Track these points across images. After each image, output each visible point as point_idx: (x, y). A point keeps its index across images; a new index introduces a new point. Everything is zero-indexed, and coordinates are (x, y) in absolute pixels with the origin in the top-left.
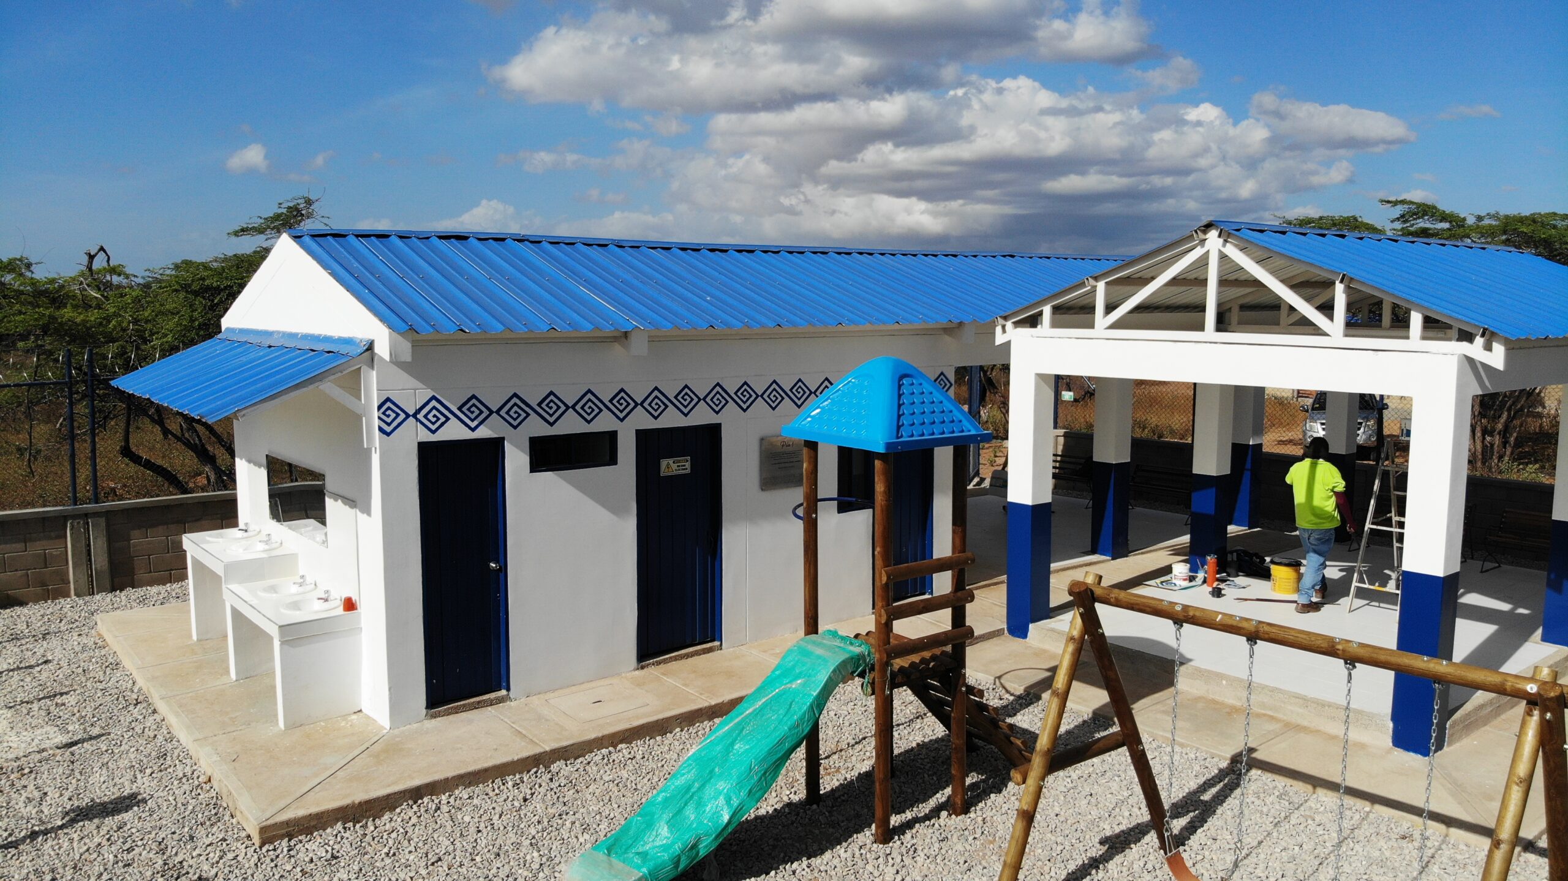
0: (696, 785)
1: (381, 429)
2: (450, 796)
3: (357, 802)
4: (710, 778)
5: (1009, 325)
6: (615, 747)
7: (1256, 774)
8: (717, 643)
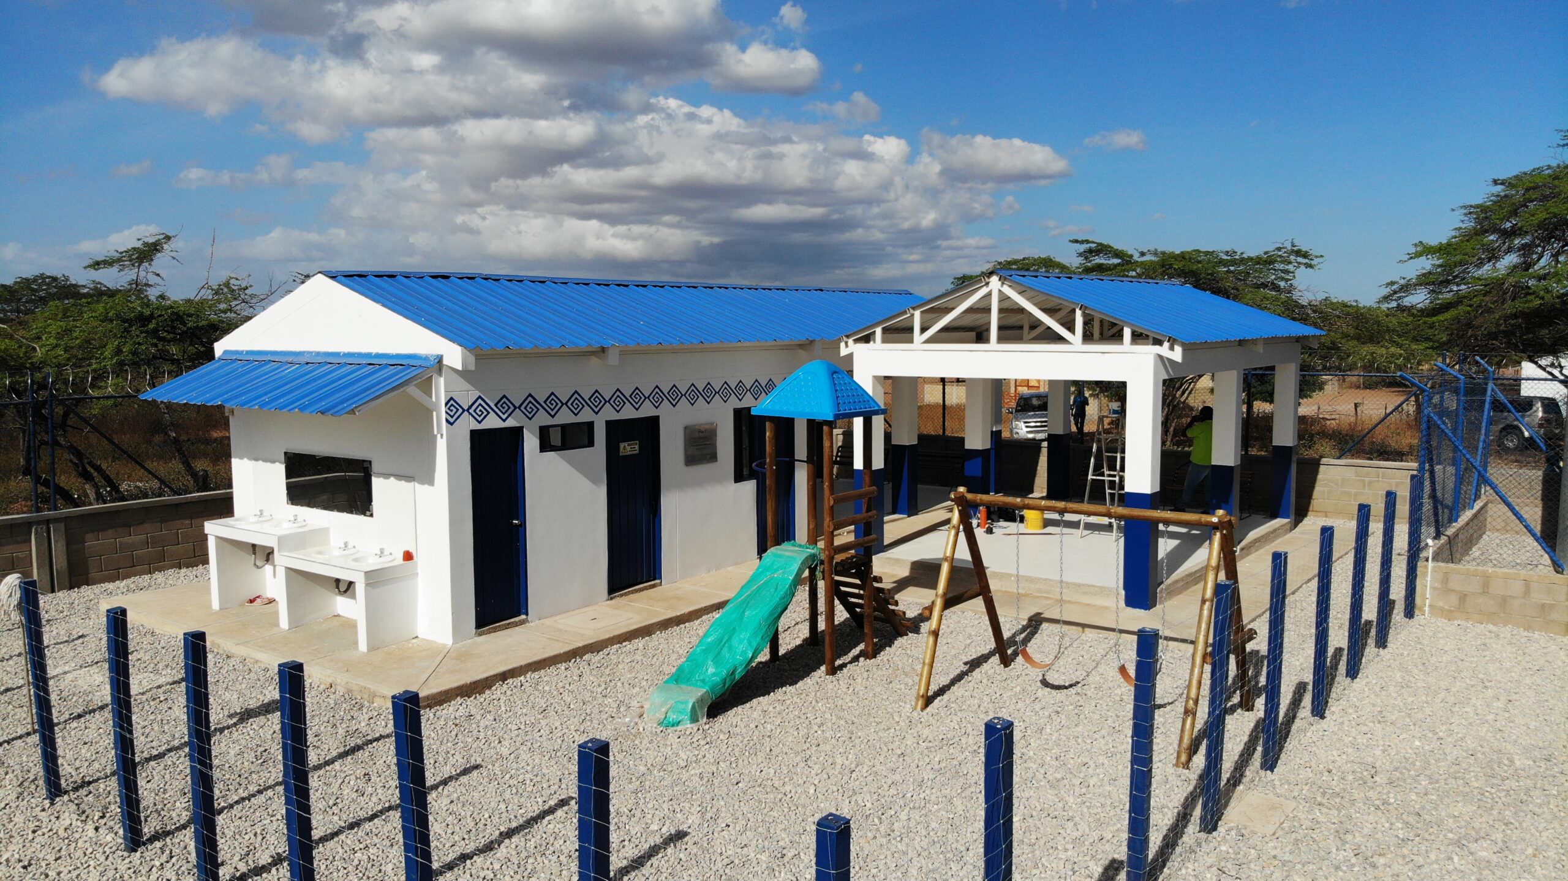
0: (726, 638)
1: (447, 421)
5: (850, 341)
7: (1046, 625)
8: (658, 581)
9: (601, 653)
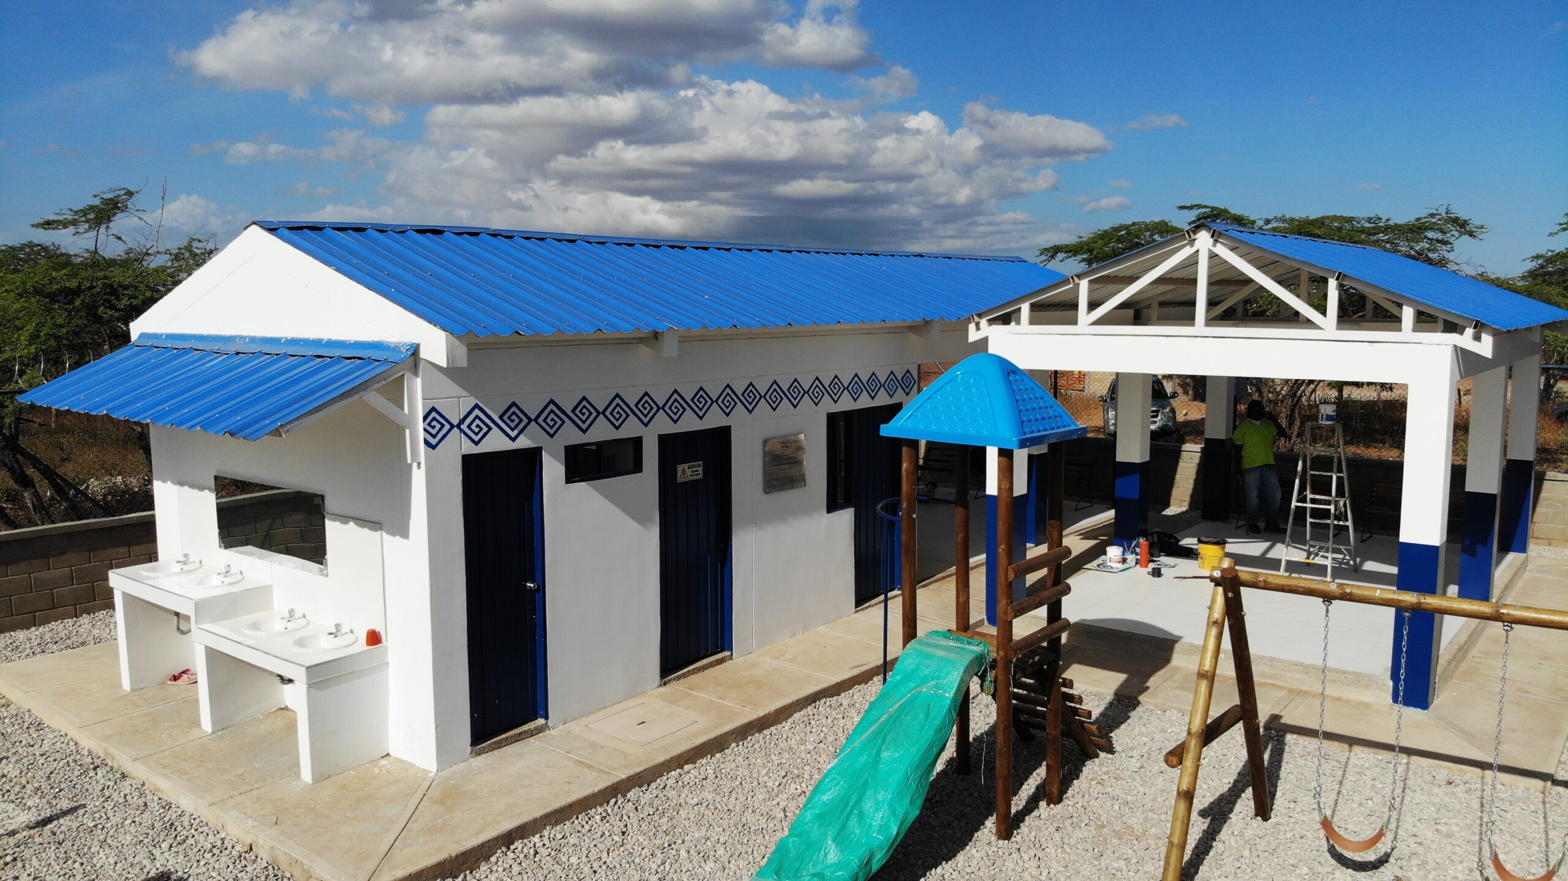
0: (854, 798)
1: (426, 442)
2: (541, 837)
3: (454, 854)
4: (865, 790)
5: (983, 322)
6: (682, 768)
7: (1292, 739)
8: (727, 653)
9: (653, 785)
